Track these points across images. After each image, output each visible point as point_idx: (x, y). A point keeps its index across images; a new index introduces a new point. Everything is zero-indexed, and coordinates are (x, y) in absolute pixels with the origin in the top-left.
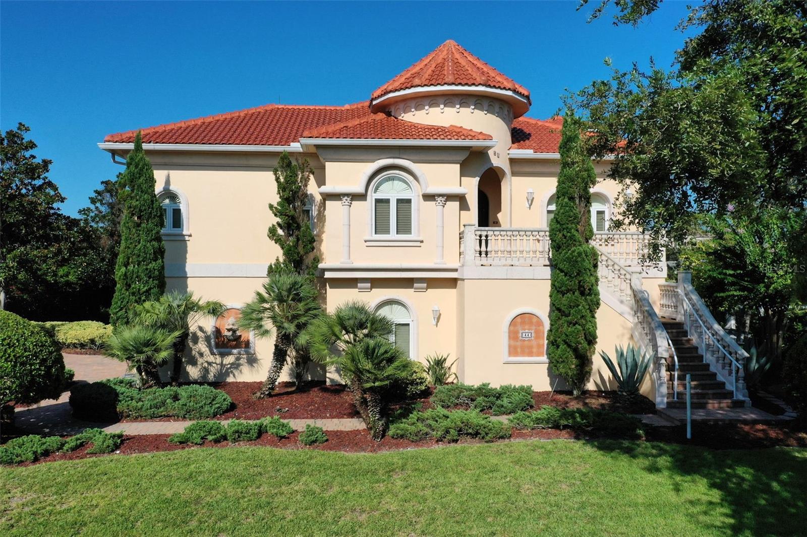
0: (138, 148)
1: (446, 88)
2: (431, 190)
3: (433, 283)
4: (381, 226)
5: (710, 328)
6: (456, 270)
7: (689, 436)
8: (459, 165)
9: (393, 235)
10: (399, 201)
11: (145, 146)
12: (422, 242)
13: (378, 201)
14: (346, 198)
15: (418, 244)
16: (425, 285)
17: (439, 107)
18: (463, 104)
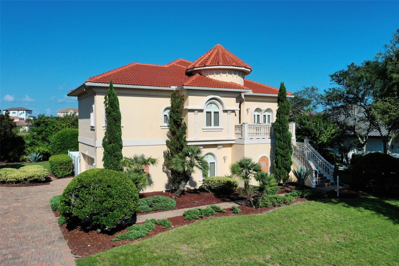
0: (111, 86)
1: (232, 67)
2: (227, 108)
3: (225, 146)
4: (209, 123)
5: (321, 159)
6: (234, 140)
7: (338, 195)
8: (235, 98)
9: (213, 127)
10: (215, 112)
11: (114, 86)
12: (222, 129)
13: (207, 112)
14: (197, 111)
15: (221, 130)
16: (222, 146)
17: (226, 74)
18: (235, 74)
